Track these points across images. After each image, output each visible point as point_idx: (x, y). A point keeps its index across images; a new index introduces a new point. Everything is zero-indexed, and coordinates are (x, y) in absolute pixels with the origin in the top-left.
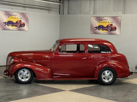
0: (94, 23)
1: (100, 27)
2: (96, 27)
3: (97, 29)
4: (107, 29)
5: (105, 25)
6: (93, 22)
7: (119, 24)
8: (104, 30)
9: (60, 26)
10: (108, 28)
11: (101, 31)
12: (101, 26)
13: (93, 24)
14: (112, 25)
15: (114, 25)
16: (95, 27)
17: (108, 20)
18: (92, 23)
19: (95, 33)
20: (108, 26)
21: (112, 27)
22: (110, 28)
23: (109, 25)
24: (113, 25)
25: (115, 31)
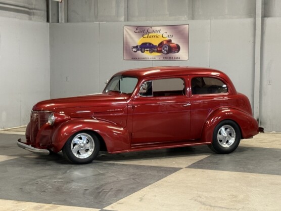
0: (132, 38)
1: (145, 47)
2: (135, 45)
3: (138, 50)
4: (160, 49)
5: (156, 42)
6: (128, 36)
7: (186, 38)
8: (154, 51)
9: (52, 46)
10: (162, 47)
11: (147, 54)
12: (146, 43)
13: (130, 40)
14: (170, 41)
15: (175, 41)
16: (134, 47)
17: (162, 32)
18: (126, 39)
19: (135, 58)
20: (161, 44)
21: (171, 45)
22: (166, 47)
23: (165, 43)
24: (172, 42)
25: (178, 52)
